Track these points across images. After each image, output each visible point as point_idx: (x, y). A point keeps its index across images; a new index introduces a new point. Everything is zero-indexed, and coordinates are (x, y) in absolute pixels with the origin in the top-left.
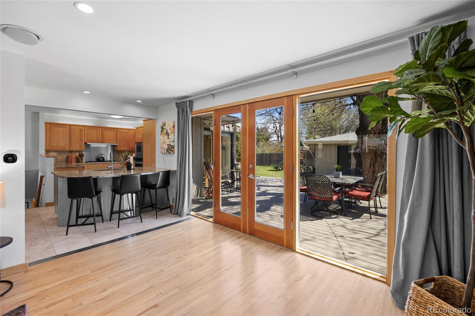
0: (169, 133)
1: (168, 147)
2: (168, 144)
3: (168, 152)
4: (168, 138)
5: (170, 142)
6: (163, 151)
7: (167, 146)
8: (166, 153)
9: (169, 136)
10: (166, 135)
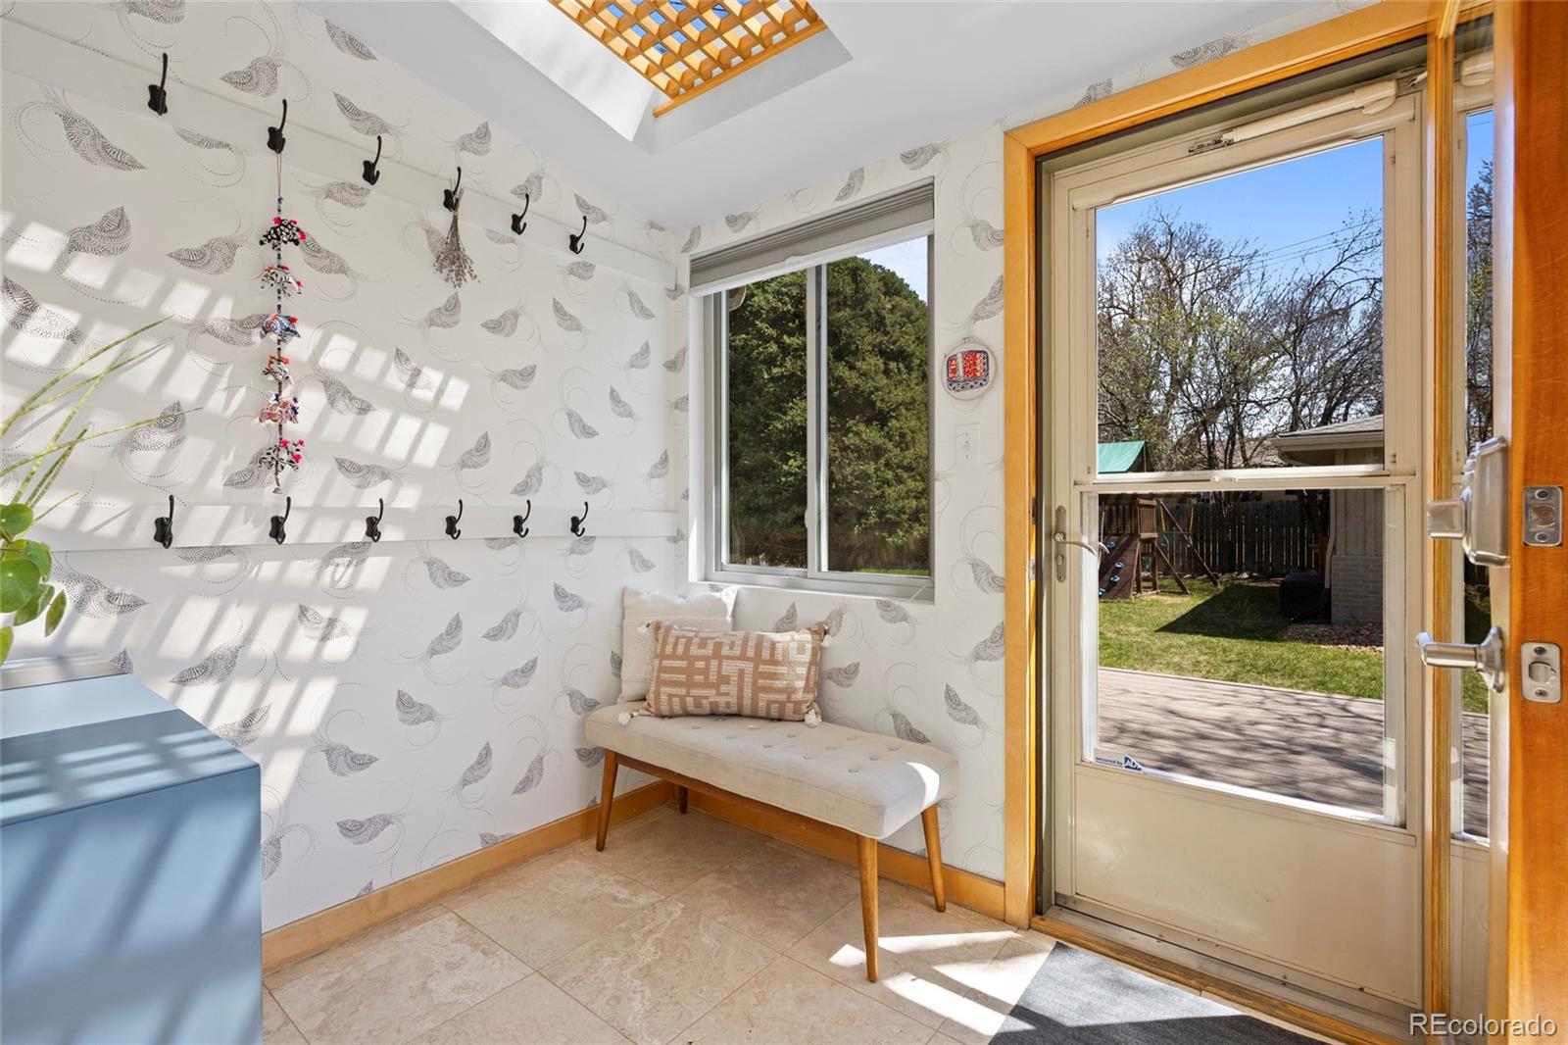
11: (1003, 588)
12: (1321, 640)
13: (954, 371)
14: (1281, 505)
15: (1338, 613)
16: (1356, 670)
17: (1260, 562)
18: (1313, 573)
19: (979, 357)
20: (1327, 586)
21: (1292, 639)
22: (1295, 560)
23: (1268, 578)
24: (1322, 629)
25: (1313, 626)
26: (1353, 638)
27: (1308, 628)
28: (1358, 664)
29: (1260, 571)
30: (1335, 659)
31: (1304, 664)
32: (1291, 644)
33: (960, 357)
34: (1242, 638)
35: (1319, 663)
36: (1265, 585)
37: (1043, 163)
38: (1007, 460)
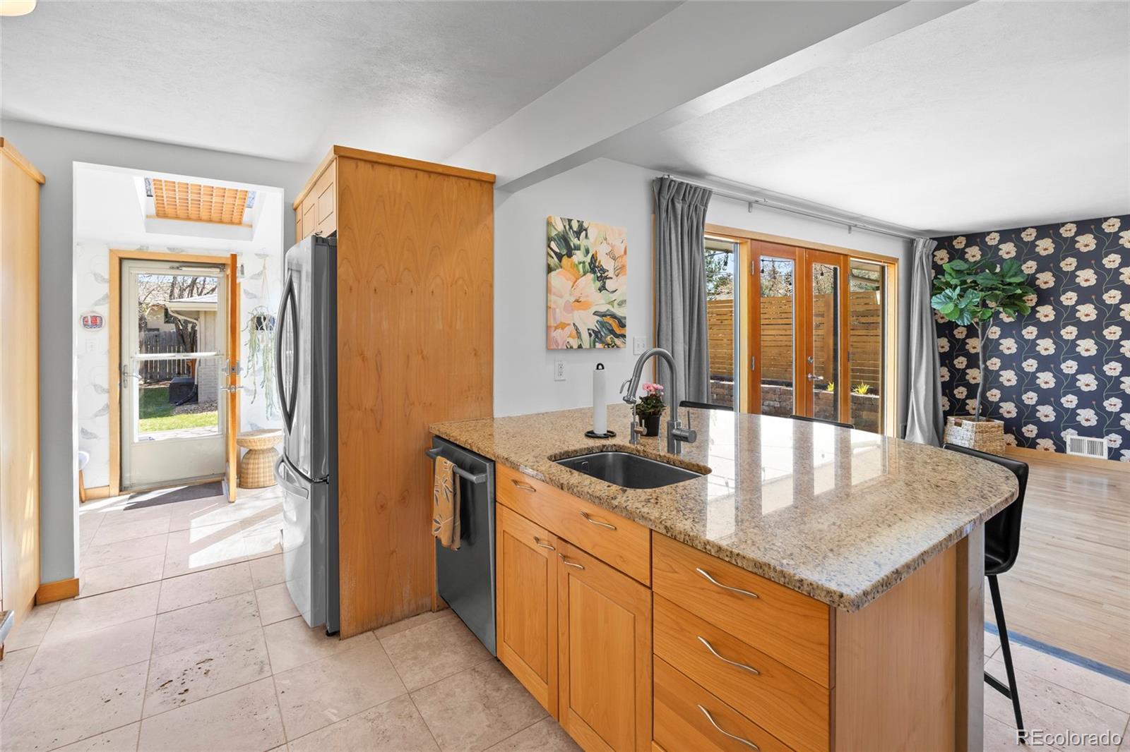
0: (604, 271)
1: (602, 324)
2: (603, 309)
3: (602, 342)
4: (603, 288)
5: (611, 303)
6: (570, 340)
7: (598, 318)
8: (586, 345)
9: (608, 281)
10: (590, 276)
11: (108, 392)
12: (194, 411)
13: (87, 322)
14: (166, 335)
15: (201, 398)
16: (211, 421)
17: (151, 373)
18: (186, 377)
19: (98, 319)
20: (196, 383)
21: (178, 413)
22: (174, 369)
23: (158, 382)
24: (193, 406)
25: (189, 406)
26: (209, 409)
27: (186, 407)
28: (212, 419)
29: (151, 378)
30: (201, 419)
31: (186, 423)
32: (178, 416)
33: (89, 317)
34: (150, 418)
35: (194, 422)
36: (157, 386)
37: (121, 260)
38: (109, 351)
